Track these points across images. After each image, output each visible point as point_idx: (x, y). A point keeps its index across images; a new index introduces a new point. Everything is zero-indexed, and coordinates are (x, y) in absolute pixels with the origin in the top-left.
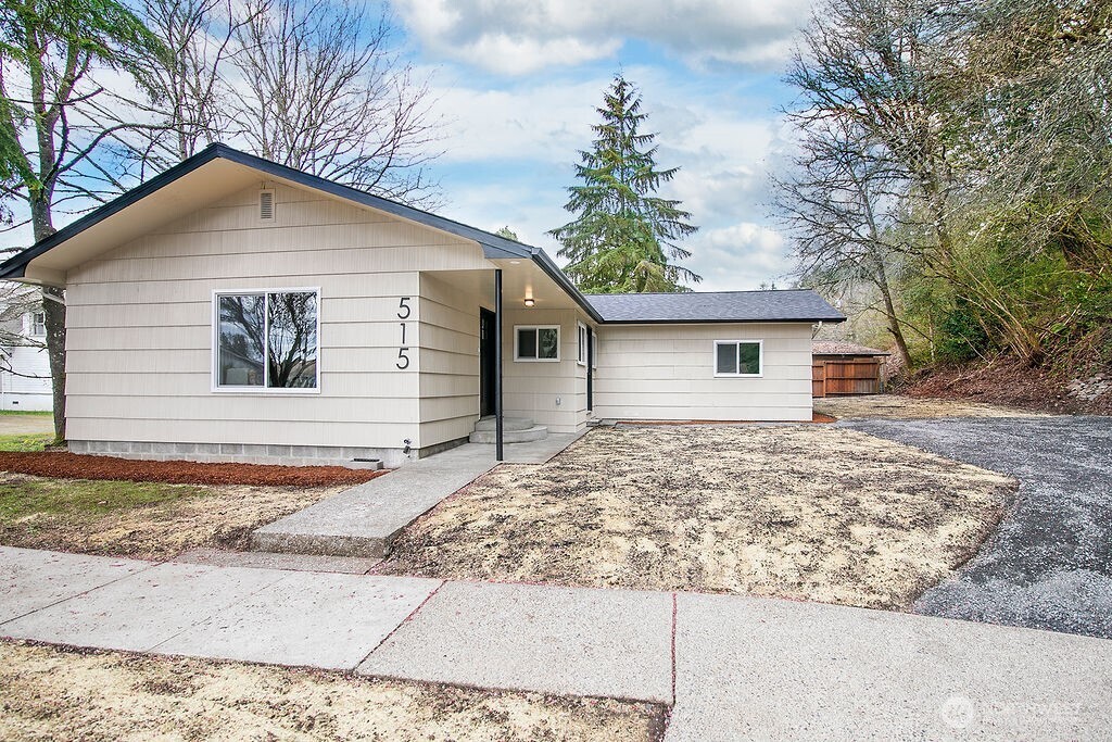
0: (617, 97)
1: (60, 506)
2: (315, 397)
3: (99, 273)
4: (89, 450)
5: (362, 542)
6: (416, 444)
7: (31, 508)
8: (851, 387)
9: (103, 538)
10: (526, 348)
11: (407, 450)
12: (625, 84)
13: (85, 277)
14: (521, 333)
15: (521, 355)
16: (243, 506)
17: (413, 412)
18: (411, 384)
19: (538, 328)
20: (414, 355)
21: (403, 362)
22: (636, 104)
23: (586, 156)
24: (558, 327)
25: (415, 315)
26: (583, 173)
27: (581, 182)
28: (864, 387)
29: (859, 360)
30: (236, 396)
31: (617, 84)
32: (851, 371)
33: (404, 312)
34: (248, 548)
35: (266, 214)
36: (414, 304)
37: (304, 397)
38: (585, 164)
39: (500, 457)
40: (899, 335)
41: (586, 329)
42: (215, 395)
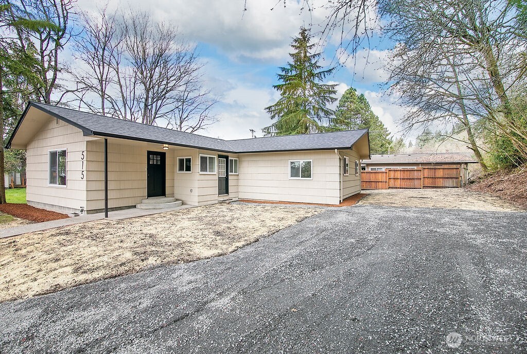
2: (66, 189)
6: (85, 209)
8: (440, 182)
11: (82, 211)
12: (305, 30)
15: (180, 170)
17: (85, 196)
18: (84, 185)
19: (185, 158)
20: (85, 173)
21: (82, 176)
23: (283, 69)
24: (191, 158)
25: (85, 158)
28: (449, 183)
30: (52, 187)
31: (301, 31)
32: (440, 173)
36: (85, 154)
37: (62, 188)
38: (283, 73)
39: (107, 216)
40: (476, 151)
41: (216, 157)
42: (49, 187)
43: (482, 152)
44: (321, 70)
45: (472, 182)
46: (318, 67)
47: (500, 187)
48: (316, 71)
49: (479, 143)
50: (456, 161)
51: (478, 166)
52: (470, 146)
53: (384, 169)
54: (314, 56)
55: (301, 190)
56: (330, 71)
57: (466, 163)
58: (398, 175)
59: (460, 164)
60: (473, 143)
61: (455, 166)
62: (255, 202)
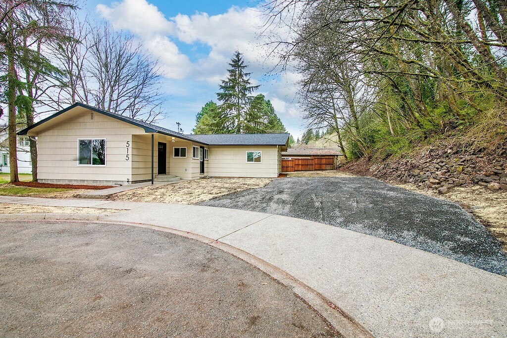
0: (237, 59)
1: (39, 191)
2: (104, 167)
3: (47, 133)
4: (44, 182)
5: (102, 196)
6: (131, 180)
7: (32, 192)
8: (324, 167)
9: (49, 196)
10: (177, 154)
11: (128, 181)
12: (239, 54)
13: (43, 134)
14: (175, 149)
15: (175, 155)
16: (81, 192)
17: (130, 171)
18: (129, 164)
19: (180, 148)
20: (130, 156)
21: (127, 158)
22: (243, 62)
23: (224, 82)
24: (186, 147)
25: (131, 146)
26: (222, 87)
27: (222, 91)
28: (328, 167)
29: (327, 157)
30: (83, 167)
31: (236, 54)
32: (324, 161)
33: (128, 145)
34: (79, 198)
35: (92, 118)
36: (130, 143)
37: (102, 167)
38: (223, 85)
39: (153, 183)
40: (342, 148)
41: (199, 147)
42: (78, 167)
43: (345, 149)
44: (251, 86)
45: (340, 167)
46: (249, 83)
47: (352, 168)
48: (248, 86)
49: (344, 143)
50: (332, 154)
51: (343, 158)
52: (340, 145)
53: (290, 158)
54: (246, 74)
55: (252, 169)
56: (257, 87)
57: (337, 156)
58: (300, 162)
59: (334, 156)
60: (341, 144)
61: (331, 157)
62: (222, 178)
